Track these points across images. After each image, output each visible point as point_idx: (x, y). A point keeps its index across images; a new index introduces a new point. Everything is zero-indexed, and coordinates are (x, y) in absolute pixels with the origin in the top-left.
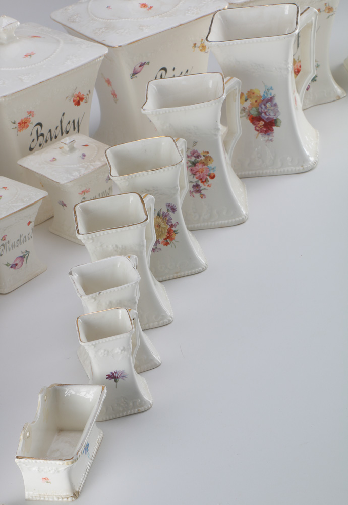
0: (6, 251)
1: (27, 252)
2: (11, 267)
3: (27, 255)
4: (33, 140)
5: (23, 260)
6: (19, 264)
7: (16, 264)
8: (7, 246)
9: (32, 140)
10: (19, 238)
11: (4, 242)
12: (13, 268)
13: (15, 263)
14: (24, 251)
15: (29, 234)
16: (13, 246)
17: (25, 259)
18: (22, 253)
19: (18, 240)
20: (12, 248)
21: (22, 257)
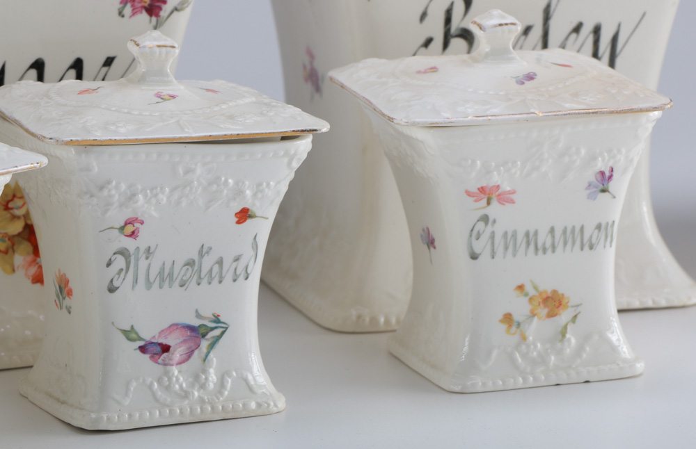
0: (136, 281)
1: (217, 319)
2: (143, 349)
3: (217, 332)
4: (428, 42)
5: (198, 346)
6: (177, 354)
7: (166, 349)
8: (143, 264)
9: (422, 40)
10: (196, 257)
11: (129, 244)
12: (147, 357)
13: (164, 341)
14: (207, 313)
15: (237, 259)
16: (166, 277)
17: (204, 344)
18: (198, 316)
19: (190, 263)
20: (162, 280)
21: (196, 333)
